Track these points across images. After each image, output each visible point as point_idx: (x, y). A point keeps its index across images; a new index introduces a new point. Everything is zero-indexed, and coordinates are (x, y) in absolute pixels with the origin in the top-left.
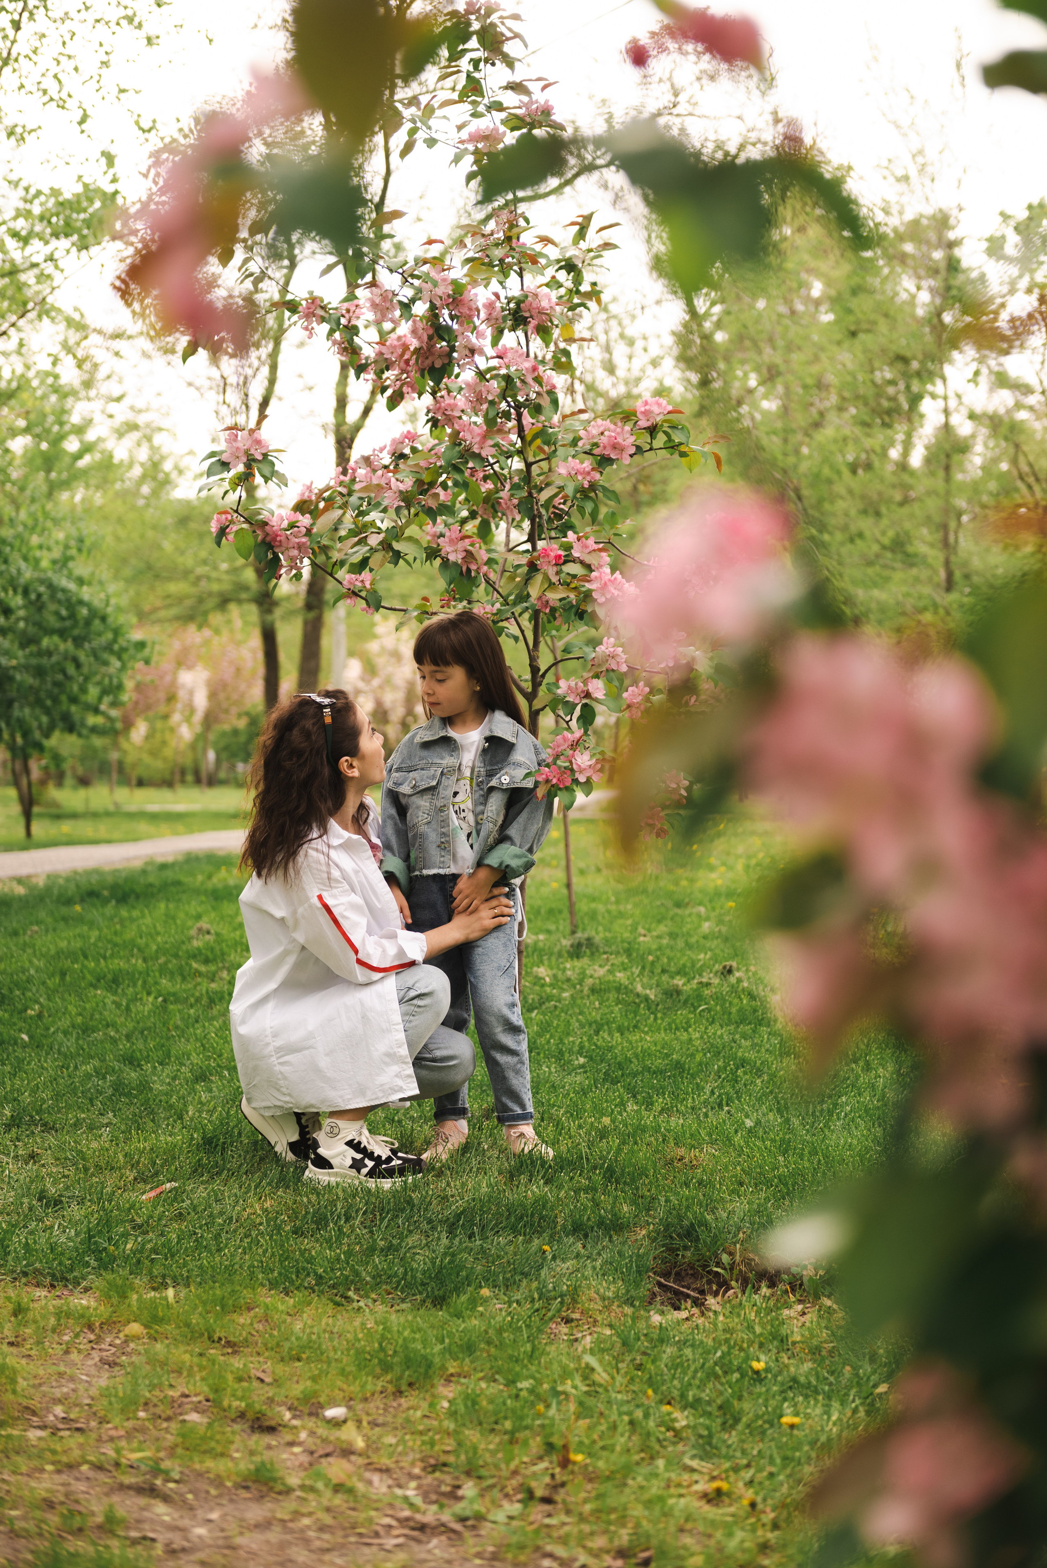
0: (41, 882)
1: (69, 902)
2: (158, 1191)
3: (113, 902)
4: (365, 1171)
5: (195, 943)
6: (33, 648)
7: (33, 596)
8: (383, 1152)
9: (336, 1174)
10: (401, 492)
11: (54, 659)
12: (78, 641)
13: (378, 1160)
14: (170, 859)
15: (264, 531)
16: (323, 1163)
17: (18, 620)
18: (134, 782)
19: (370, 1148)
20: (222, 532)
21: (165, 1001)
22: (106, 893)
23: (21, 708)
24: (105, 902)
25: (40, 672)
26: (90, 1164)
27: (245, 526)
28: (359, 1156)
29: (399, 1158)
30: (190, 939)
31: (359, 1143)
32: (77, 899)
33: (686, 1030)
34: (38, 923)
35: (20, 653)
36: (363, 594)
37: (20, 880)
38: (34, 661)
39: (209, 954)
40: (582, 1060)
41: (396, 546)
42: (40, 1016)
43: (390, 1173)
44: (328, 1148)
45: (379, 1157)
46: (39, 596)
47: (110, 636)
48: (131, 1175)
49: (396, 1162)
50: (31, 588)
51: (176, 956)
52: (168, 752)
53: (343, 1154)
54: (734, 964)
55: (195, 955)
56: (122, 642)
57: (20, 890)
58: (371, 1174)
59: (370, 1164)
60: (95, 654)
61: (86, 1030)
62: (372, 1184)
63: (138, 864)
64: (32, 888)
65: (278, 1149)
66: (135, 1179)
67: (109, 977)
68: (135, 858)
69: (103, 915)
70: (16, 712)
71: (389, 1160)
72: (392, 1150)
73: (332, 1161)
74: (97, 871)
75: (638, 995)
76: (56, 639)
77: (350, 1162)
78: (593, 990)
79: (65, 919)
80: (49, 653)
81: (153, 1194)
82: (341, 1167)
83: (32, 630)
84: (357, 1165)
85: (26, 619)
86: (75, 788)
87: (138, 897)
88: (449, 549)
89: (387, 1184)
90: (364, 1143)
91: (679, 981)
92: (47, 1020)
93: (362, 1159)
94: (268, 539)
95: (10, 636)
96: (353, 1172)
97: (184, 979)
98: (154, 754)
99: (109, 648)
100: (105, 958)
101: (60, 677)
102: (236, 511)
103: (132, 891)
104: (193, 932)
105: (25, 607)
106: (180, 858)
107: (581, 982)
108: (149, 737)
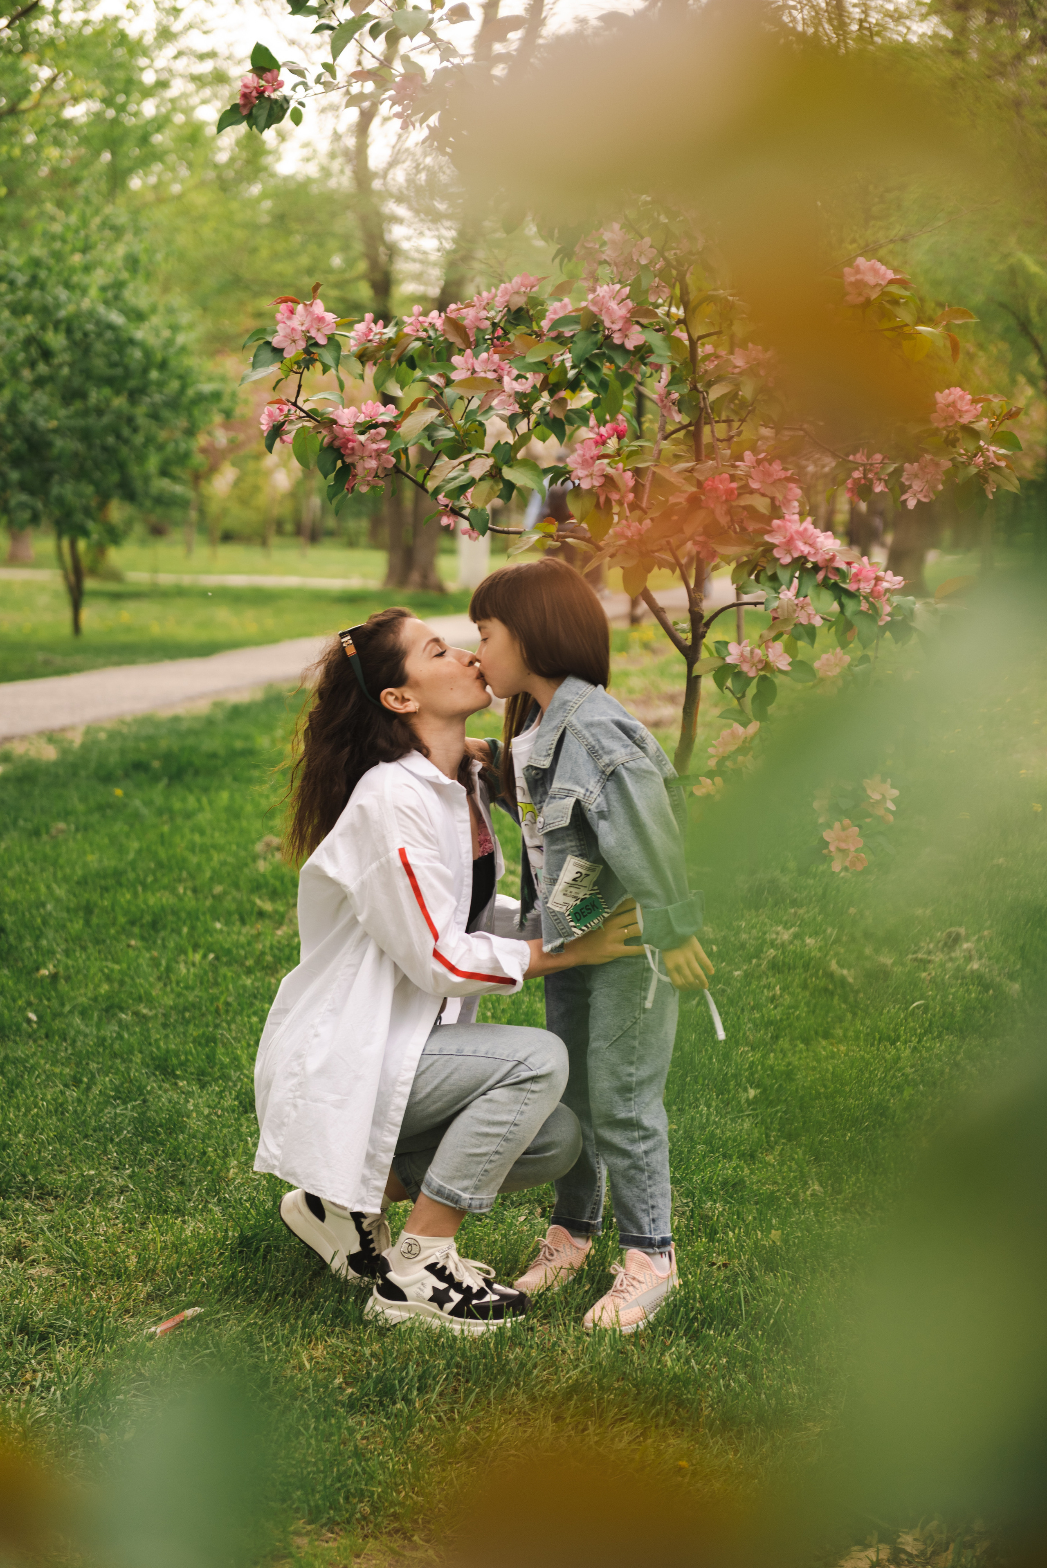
0: (77, 739)
1: (107, 778)
2: (177, 1319)
3: (165, 781)
4: (449, 1306)
5: (262, 866)
6: (78, 405)
7: (78, 336)
8: (474, 1282)
9: (409, 1309)
10: (517, 393)
11: (106, 420)
12: (134, 396)
13: (467, 1292)
14: (243, 697)
15: (331, 431)
16: (394, 1293)
17: (60, 366)
18: (218, 534)
19: (457, 1277)
20: (277, 431)
21: (217, 958)
22: (156, 764)
23: (62, 482)
24: (155, 778)
25: (86, 435)
26: (91, 1272)
27: (309, 424)
28: (442, 1286)
29: (494, 1292)
30: (255, 858)
31: (444, 1268)
32: (120, 773)
33: (893, 1043)
34: (66, 815)
35: (62, 412)
36: (466, 512)
37: (51, 737)
38: (80, 423)
39: (278, 884)
40: (752, 1093)
41: (508, 473)
42: (54, 977)
43: (483, 1312)
44: (403, 1273)
45: (469, 1288)
46: (86, 335)
47: (175, 385)
48: (143, 1290)
49: (491, 1297)
50: (76, 324)
51: (236, 886)
52: (261, 500)
53: (421, 1282)
54: (962, 931)
55: (257, 886)
56: (191, 392)
57: (50, 753)
58: (457, 1312)
59: (456, 1297)
60: (154, 416)
61: (111, 1009)
62: (457, 1326)
63: (203, 707)
64: (65, 752)
65: (335, 1265)
66: (149, 1296)
67: (148, 918)
68: (202, 696)
69: (149, 803)
70: (55, 490)
71: (482, 1293)
72: (486, 1280)
73: (406, 1291)
74: (147, 721)
75: (830, 976)
76: (107, 391)
77: (429, 1293)
78: (775, 966)
79: (101, 808)
80: (100, 412)
81: (170, 1324)
82: (419, 1298)
83: (77, 382)
84: (439, 1298)
85: (71, 365)
86: (143, 542)
87: (197, 773)
88: (580, 473)
89: (477, 1328)
90: (451, 1268)
91: (887, 960)
92: (63, 985)
93: (447, 1290)
94: (337, 443)
95: (49, 388)
96: (434, 1308)
97: (243, 922)
98: (244, 501)
99: (174, 404)
100: (145, 886)
101: (111, 440)
102: (295, 404)
103: (190, 764)
104: (259, 847)
105: (68, 349)
106: (259, 696)
107: (758, 953)
108: (237, 483)
